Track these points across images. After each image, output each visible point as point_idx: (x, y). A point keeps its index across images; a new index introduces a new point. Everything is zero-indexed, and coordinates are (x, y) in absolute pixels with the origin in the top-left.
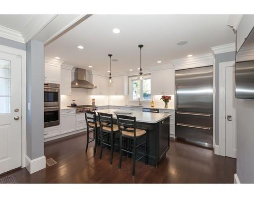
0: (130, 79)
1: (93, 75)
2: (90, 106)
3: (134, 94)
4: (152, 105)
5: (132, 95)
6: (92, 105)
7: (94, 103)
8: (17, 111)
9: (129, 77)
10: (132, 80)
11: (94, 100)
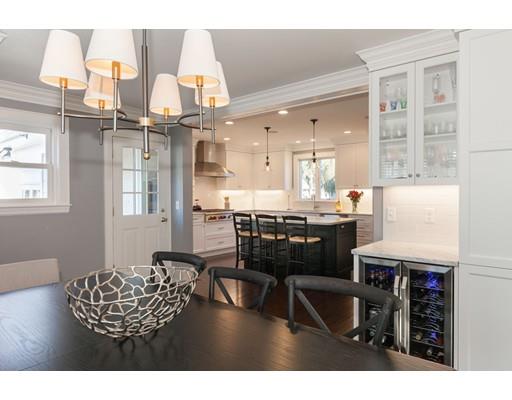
0: (296, 157)
1: (227, 153)
2: (220, 210)
3: (305, 185)
4: (338, 208)
5: (300, 188)
6: (223, 208)
7: (227, 205)
8: (163, 211)
9: (294, 153)
10: (300, 160)
11: (227, 199)
